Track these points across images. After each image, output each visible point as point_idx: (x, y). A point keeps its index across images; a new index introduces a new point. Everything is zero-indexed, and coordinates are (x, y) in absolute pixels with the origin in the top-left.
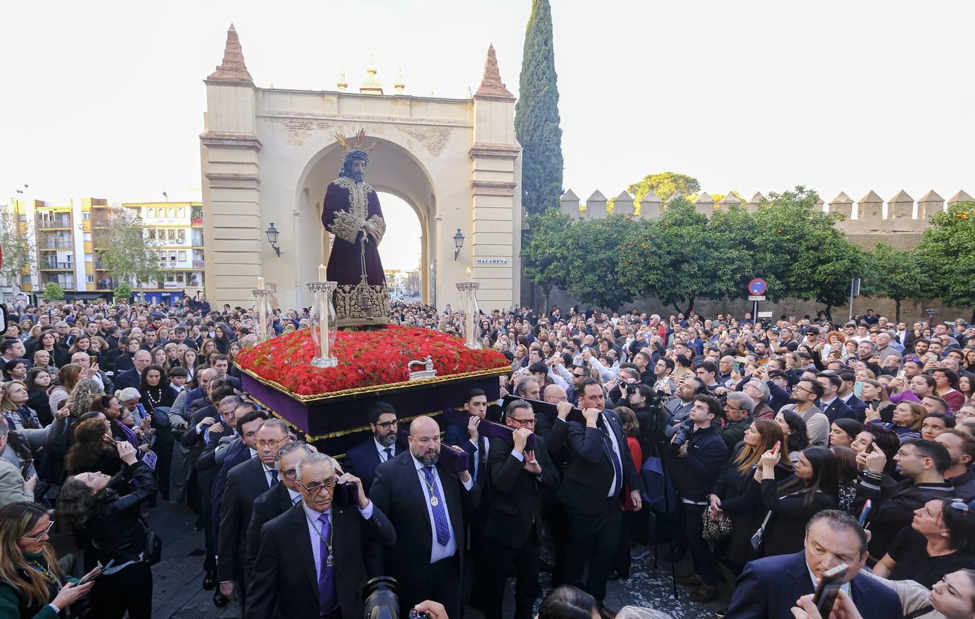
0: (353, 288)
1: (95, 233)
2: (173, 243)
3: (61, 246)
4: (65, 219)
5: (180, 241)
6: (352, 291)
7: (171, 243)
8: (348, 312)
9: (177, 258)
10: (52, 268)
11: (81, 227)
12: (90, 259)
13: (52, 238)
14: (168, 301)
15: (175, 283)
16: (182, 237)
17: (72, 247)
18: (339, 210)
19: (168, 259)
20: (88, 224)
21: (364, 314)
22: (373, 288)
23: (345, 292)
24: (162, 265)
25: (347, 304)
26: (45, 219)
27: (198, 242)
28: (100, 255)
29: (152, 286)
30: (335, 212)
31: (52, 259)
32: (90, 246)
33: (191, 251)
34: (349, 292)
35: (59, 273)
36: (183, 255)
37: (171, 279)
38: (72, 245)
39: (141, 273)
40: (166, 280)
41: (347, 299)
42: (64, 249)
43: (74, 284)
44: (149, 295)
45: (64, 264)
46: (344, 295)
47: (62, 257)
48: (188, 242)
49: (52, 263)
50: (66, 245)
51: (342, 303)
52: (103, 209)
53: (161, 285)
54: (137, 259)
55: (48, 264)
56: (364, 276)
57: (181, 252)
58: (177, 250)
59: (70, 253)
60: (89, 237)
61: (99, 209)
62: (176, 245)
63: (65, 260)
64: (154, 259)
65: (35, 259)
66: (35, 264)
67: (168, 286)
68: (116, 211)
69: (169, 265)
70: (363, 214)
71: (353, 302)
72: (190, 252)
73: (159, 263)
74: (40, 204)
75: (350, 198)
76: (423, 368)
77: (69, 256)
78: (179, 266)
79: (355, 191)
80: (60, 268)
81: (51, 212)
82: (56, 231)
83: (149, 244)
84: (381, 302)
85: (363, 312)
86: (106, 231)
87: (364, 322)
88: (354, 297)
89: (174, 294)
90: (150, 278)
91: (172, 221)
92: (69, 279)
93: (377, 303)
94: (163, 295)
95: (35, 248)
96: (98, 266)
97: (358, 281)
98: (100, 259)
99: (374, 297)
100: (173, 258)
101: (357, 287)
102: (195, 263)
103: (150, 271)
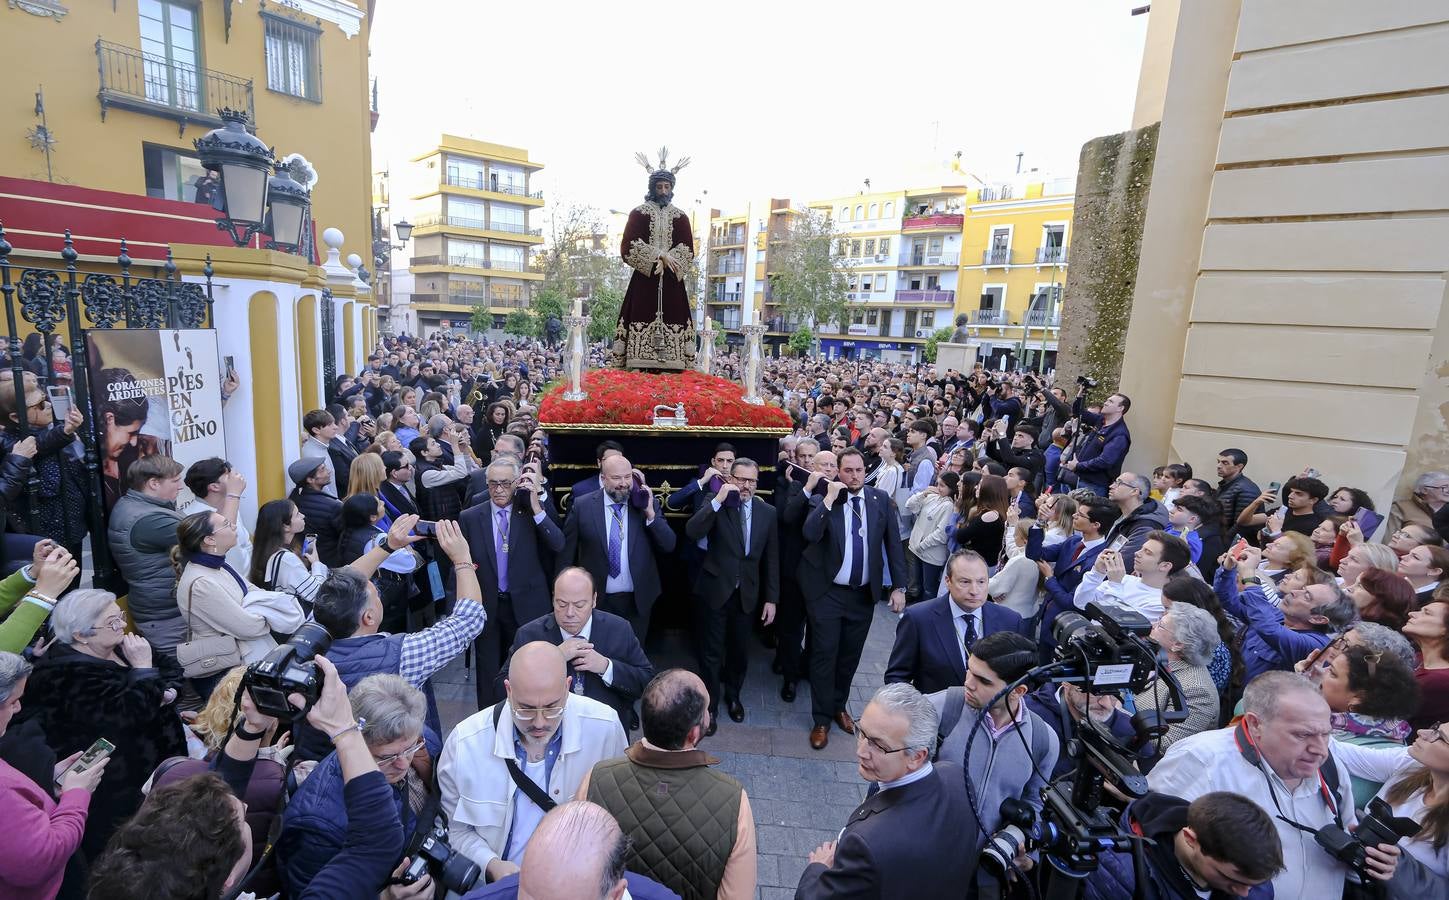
0: (645, 327)
1: (772, 249)
2: (870, 262)
3: (731, 270)
4: (740, 231)
5: (881, 257)
6: (645, 330)
7: (866, 262)
8: (637, 352)
9: (872, 287)
10: (720, 301)
11: (756, 241)
12: (761, 288)
13: (723, 260)
14: (849, 353)
15: (864, 326)
16: (885, 251)
17: (743, 273)
18: (636, 240)
19: (860, 287)
20: (764, 237)
21: (655, 356)
22: (669, 328)
23: (636, 330)
24: (850, 296)
25: (638, 343)
26: (719, 234)
27: (909, 259)
28: (773, 281)
29: (831, 330)
30: (632, 242)
31: (720, 289)
32: (763, 268)
33: (895, 273)
34: (641, 331)
35: (726, 307)
36: (882, 279)
37: (859, 321)
38: (743, 268)
39: (821, 309)
40: (852, 320)
41: (638, 337)
42: (735, 274)
43: (739, 322)
44: (826, 343)
45: (732, 295)
46: (636, 333)
47: (730, 287)
48: (893, 260)
49: (720, 293)
50: (737, 267)
51: (632, 342)
52: (784, 214)
53: (844, 329)
54: (819, 288)
55: (715, 295)
56: (659, 313)
57: (879, 275)
58: (875, 273)
59: (739, 280)
60: (763, 257)
61: (778, 215)
62: (875, 265)
63: (734, 290)
64: (841, 287)
65: (703, 288)
66: (702, 295)
67: (854, 331)
68: (799, 216)
69: (859, 298)
70: (665, 243)
71: (643, 342)
72: (893, 276)
73: (847, 294)
74: (716, 214)
75: (651, 226)
76: (672, 414)
77: (738, 284)
78: (876, 299)
79: (657, 217)
80: (728, 301)
81: (726, 224)
82: (728, 250)
83: (838, 263)
84: (678, 344)
85: (654, 353)
86: (784, 246)
87: (655, 364)
88: (646, 336)
89: (861, 344)
90: (832, 317)
91: (874, 226)
92: (735, 315)
93: (672, 344)
94: (845, 344)
95: (704, 274)
96: (769, 298)
97: (653, 318)
98: (772, 288)
99: (670, 337)
100: (867, 286)
101: (651, 325)
102: (899, 295)
103: (833, 306)
